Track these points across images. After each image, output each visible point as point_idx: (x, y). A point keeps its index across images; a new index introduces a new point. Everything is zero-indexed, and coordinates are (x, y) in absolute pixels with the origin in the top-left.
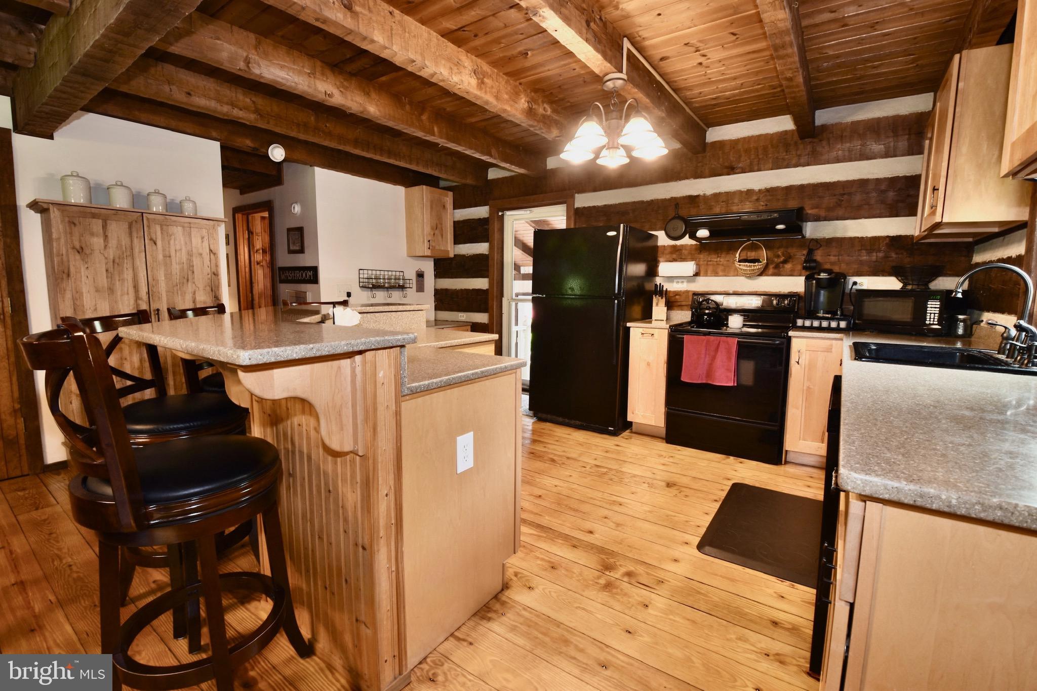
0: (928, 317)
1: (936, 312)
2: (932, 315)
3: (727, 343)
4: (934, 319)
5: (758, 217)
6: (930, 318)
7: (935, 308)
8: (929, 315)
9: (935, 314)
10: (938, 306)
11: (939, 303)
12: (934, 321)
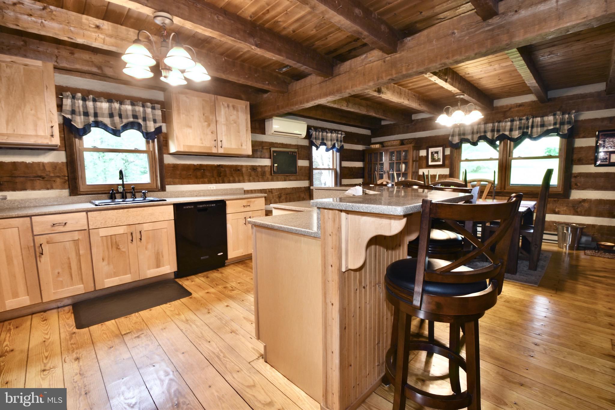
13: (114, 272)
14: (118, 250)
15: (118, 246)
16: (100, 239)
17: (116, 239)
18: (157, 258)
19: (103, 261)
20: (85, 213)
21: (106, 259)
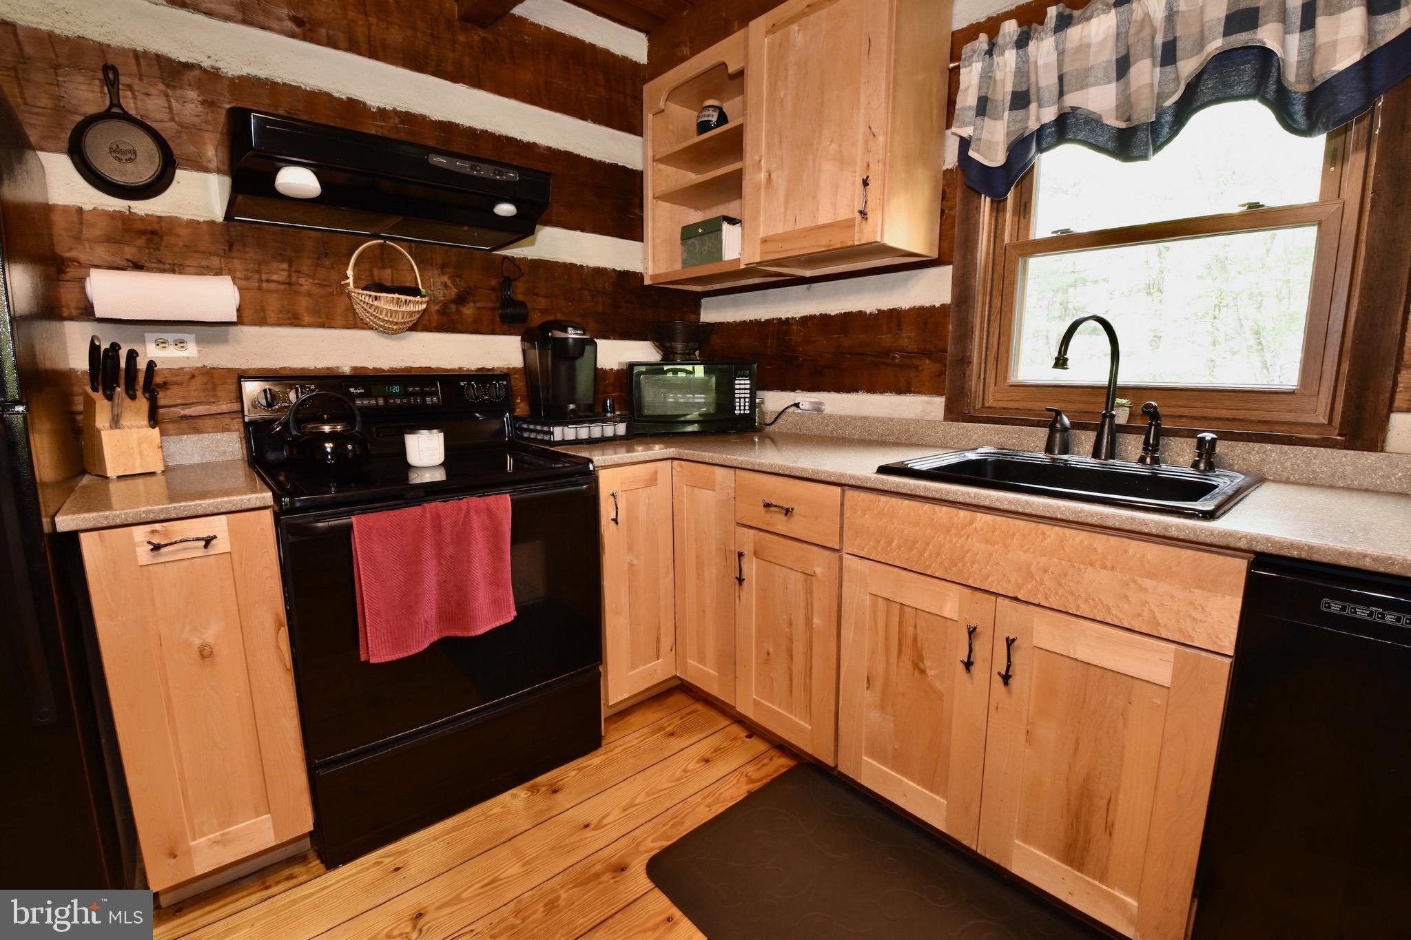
0: (737, 404)
1: (746, 395)
2: (742, 400)
3: (489, 512)
4: (745, 406)
5: (473, 168)
6: (740, 406)
7: (745, 389)
8: (737, 400)
9: (745, 398)
10: (748, 386)
11: (748, 382)
12: (745, 410)
13: (895, 750)
14: (917, 673)
15: (921, 658)
16: (868, 600)
17: (915, 627)
18: (1077, 816)
19: (867, 688)
20: (838, 489)
21: (878, 685)
